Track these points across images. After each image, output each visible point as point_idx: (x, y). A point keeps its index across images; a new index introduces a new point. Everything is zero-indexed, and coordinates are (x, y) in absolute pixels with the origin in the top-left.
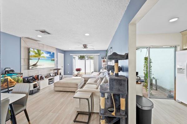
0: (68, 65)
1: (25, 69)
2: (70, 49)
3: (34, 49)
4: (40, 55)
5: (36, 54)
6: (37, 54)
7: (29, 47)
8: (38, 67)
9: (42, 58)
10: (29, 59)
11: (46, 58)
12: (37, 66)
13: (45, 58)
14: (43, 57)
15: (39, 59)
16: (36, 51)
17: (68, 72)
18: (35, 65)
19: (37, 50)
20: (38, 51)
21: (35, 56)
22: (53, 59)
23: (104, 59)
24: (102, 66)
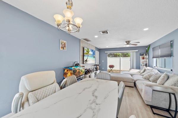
0: (103, 61)
1: (82, 64)
2: (107, 47)
3: (86, 48)
5: (87, 52)
7: (84, 46)
10: (83, 56)
14: (90, 54)
15: (88, 56)
16: (87, 49)
17: (103, 68)
18: (86, 61)
22: (94, 56)
23: (143, 55)
24: (141, 63)
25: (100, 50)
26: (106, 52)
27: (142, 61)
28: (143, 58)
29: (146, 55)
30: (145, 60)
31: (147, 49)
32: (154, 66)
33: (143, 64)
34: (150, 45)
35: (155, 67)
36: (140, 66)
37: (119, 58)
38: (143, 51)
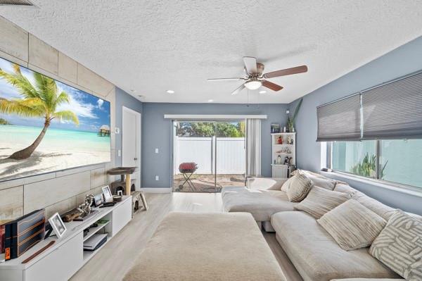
4: (49, 102)
5: (33, 95)
6: (38, 96)
8: (45, 165)
9: (62, 121)
11: (79, 123)
12: (37, 158)
13: (74, 120)
14: (67, 115)
15: (47, 123)
17: (157, 178)
18: (23, 155)
19: (38, 75)
20: (44, 82)
21: (30, 109)
22: (105, 127)
23: (278, 131)
24: (275, 157)
25: (144, 108)
26: (166, 116)
27: (276, 148)
28: (280, 142)
29: (288, 131)
30: (284, 146)
31: (288, 112)
32: (322, 168)
33: (279, 160)
34: (301, 100)
35: (324, 170)
36: (273, 165)
37: (210, 139)
38: (279, 119)
